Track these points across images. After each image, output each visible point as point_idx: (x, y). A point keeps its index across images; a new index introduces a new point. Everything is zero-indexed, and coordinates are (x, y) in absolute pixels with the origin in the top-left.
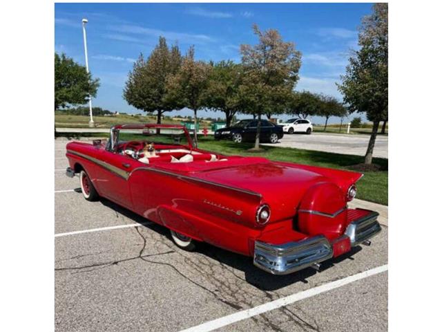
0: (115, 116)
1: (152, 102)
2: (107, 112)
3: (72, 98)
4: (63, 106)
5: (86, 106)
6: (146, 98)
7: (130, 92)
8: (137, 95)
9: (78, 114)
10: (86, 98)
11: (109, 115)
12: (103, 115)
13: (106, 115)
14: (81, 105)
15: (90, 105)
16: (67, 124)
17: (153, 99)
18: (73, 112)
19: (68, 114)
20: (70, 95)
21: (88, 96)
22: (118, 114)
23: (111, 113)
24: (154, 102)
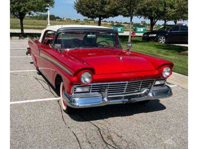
0: (63, 21)
1: (95, 11)
2: (58, 18)
3: (37, 8)
4: (30, 14)
5: (45, 14)
6: (91, 8)
7: (80, 4)
8: (84, 6)
9: (39, 19)
10: (47, 8)
11: (59, 20)
12: (55, 19)
13: (57, 20)
14: (42, 13)
15: (49, 13)
16: (32, 26)
17: (97, 9)
18: (36, 18)
19: (33, 19)
20: (35, 6)
21: (48, 6)
22: (65, 19)
23: (61, 19)
24: (97, 11)
